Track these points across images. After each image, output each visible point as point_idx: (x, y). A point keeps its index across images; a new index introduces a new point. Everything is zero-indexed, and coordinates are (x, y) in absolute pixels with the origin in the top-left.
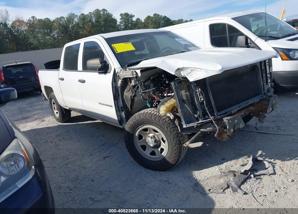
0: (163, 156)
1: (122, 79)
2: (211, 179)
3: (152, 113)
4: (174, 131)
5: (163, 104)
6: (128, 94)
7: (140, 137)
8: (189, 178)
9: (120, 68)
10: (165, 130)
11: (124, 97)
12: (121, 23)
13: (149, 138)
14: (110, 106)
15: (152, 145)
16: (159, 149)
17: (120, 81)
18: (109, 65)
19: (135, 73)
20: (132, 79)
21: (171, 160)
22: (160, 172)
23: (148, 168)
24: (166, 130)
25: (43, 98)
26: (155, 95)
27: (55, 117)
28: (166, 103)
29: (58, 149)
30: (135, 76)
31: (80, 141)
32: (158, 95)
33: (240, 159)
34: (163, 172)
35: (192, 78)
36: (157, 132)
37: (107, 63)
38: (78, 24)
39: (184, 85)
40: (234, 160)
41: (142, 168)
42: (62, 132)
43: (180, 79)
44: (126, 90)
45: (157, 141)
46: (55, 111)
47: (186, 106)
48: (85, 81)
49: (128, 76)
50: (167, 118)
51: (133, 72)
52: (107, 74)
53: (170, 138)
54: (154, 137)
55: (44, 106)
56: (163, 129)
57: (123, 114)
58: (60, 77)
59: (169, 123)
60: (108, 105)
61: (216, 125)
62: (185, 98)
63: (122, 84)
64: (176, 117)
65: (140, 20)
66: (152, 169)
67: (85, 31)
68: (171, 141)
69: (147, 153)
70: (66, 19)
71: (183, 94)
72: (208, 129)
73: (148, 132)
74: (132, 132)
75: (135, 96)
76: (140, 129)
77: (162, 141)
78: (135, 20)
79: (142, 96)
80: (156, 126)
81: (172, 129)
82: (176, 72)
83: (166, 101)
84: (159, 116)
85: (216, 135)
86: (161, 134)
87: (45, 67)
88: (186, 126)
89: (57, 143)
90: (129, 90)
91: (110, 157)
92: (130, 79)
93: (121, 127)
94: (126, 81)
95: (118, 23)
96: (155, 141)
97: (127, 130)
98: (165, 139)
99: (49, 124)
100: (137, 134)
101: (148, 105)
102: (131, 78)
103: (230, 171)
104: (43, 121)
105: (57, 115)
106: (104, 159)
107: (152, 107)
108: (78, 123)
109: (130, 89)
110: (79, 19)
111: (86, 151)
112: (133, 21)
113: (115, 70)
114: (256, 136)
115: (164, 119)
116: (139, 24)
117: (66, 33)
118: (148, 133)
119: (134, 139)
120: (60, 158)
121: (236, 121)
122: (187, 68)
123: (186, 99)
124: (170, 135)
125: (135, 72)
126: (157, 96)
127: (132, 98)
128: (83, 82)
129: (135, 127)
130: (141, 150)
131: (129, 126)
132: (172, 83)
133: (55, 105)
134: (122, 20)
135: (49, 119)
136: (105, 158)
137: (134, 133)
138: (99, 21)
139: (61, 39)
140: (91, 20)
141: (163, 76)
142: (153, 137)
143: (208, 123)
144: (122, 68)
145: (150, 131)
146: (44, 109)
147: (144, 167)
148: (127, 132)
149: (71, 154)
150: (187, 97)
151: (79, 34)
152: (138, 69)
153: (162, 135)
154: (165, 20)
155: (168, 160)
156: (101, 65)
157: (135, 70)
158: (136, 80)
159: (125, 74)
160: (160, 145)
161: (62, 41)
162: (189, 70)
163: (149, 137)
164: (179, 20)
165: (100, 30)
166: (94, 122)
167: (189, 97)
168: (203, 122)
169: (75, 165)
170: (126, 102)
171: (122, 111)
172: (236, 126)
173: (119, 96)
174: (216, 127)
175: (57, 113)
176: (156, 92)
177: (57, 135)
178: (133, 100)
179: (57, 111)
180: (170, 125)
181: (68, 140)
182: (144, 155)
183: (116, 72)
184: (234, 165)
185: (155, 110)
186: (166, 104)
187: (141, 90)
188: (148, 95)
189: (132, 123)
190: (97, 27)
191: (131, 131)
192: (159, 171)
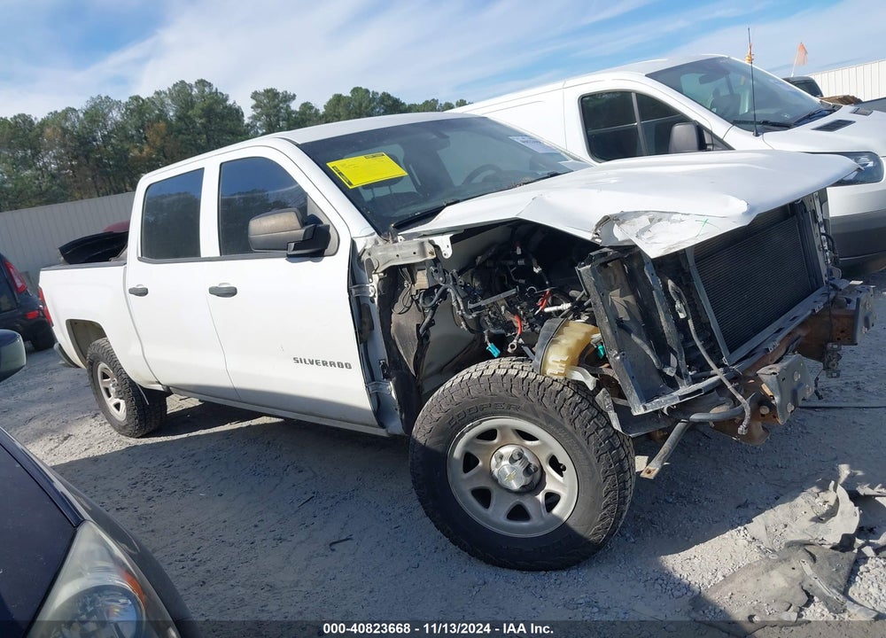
0: (557, 519)
1: (384, 272)
2: (739, 579)
3: (511, 376)
4: (596, 430)
5: (552, 340)
6: (405, 320)
7: (470, 461)
8: (660, 581)
9: (372, 235)
10: (565, 430)
11: (392, 329)
12: (255, 118)
13: (505, 462)
14: (340, 365)
15: (515, 486)
16: (541, 497)
17: (376, 278)
18: (331, 231)
19: (429, 248)
20: (417, 268)
21: (590, 530)
22: (553, 575)
23: (503, 566)
24: (569, 427)
25: (61, 362)
26: (515, 312)
27: (110, 419)
28: (560, 336)
29: (152, 531)
30: (430, 257)
31: (221, 495)
32: (524, 314)
33: (800, 500)
34: (565, 574)
35: (654, 248)
36: (532, 438)
37: (322, 223)
38: (120, 128)
39: (616, 272)
40: (785, 505)
41: (484, 567)
42: (147, 471)
43: (606, 253)
44: (398, 308)
45: (532, 468)
46: (111, 402)
47: (638, 341)
48: (236, 289)
49: (404, 258)
50: (565, 389)
51: (422, 243)
52: (326, 259)
53: (585, 453)
54: (521, 456)
55: (57, 388)
56: (559, 426)
57: (390, 388)
58: (132, 284)
59: (577, 404)
60: (332, 364)
61: (739, 397)
62: (623, 315)
63: (384, 287)
64: (604, 382)
65: (312, 108)
66: (521, 569)
67: (146, 149)
68: (590, 464)
69: (496, 516)
70: (81, 115)
71: (615, 303)
72: (715, 410)
73: (496, 441)
74: (439, 448)
75: (431, 323)
76: (468, 436)
77: (549, 469)
78: (298, 110)
79: (464, 320)
80: (528, 419)
81: (589, 422)
82: (598, 231)
83: (558, 331)
84: (540, 384)
85: (740, 429)
86: (548, 444)
87: (62, 258)
88: (645, 408)
89: (141, 510)
90: (409, 308)
91: (347, 539)
92: (412, 268)
93: (382, 432)
94: (395, 277)
95: (246, 120)
96: (527, 471)
97: (422, 441)
98: (563, 458)
99: (91, 446)
100: (458, 453)
101: (491, 347)
102: (413, 265)
103: (790, 545)
104: (66, 439)
105: (121, 415)
106: (333, 550)
107: (504, 354)
108: (194, 434)
109: (412, 302)
110: (125, 113)
111: (256, 526)
112: (293, 112)
113: (353, 244)
114: (803, 420)
115: (558, 392)
116: (310, 120)
117: (87, 157)
118: (496, 445)
119: (448, 469)
120: (170, 564)
121: (797, 377)
122: (637, 214)
123: (628, 319)
124: (584, 444)
125: (431, 242)
126: (521, 320)
127: (421, 331)
128: (231, 292)
129: (451, 429)
130: (472, 506)
131: (428, 427)
132: (581, 269)
133: (109, 382)
134: (259, 110)
135: (86, 428)
136: (334, 547)
137: (447, 448)
138: (189, 117)
139: (69, 177)
140: (162, 116)
141: (519, 251)
142: (517, 458)
143: (710, 390)
144: (379, 234)
145: (503, 437)
146: (59, 398)
147: (487, 562)
148: (424, 448)
149: (207, 544)
150: (628, 310)
151: (126, 158)
152: (442, 233)
153: (551, 448)
154: (387, 106)
155: (579, 529)
156: (303, 231)
157: (431, 238)
158: (436, 271)
159: (392, 254)
160: (541, 483)
161: (75, 182)
162: (644, 220)
163: (501, 457)
164: (427, 102)
165: (193, 142)
166: (250, 426)
167: (636, 311)
168: (699, 391)
169: (232, 582)
170: (400, 347)
171: (387, 377)
172: (799, 391)
173: (372, 328)
174: (739, 403)
175: (117, 406)
176: (519, 304)
177: (134, 481)
178: (423, 339)
179: (118, 400)
180: (581, 412)
181: (177, 495)
182: (488, 521)
183: (359, 249)
184: (788, 520)
185: (518, 365)
186: (563, 342)
187: (459, 300)
188: (489, 317)
189: (441, 414)
190: (184, 134)
191: (439, 442)
192: (546, 571)
